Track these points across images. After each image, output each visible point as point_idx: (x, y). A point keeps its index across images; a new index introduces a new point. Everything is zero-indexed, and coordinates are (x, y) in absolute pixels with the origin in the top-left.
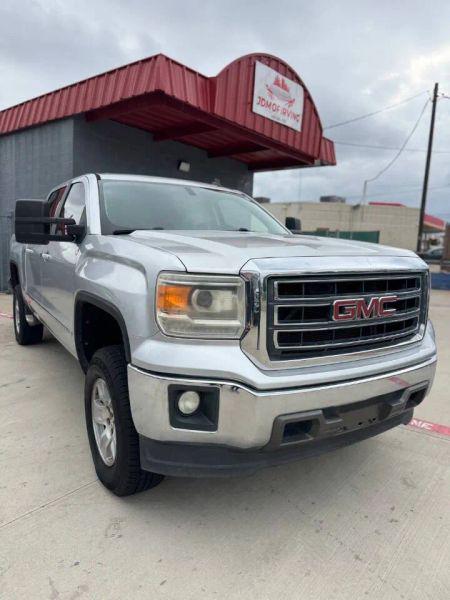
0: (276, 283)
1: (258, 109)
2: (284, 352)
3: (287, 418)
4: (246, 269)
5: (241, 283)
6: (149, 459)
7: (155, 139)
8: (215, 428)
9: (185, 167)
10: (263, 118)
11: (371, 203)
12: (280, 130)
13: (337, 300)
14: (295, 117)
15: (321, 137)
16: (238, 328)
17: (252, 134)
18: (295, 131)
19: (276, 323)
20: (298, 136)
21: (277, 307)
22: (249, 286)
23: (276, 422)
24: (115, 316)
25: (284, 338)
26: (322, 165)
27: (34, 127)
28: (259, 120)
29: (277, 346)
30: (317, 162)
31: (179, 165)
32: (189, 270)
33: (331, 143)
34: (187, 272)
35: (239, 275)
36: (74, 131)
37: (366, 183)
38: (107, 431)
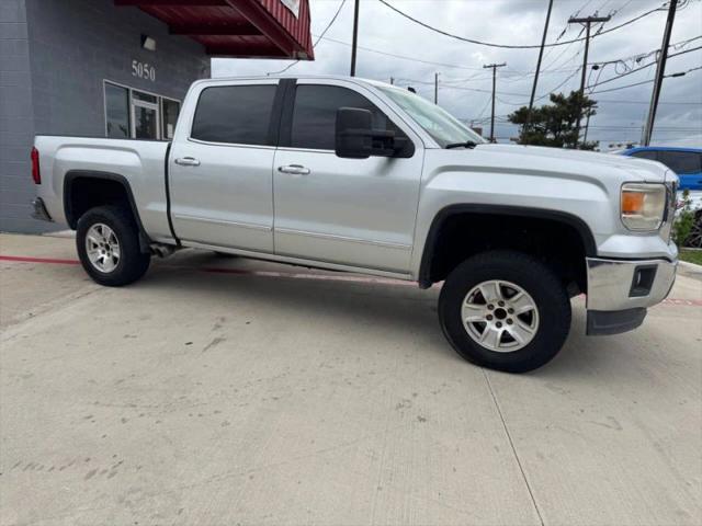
8: (649, 293)
9: (150, 44)
18: (295, 18)
20: (297, 24)
31: (144, 41)
35: (664, 183)
38: (490, 326)
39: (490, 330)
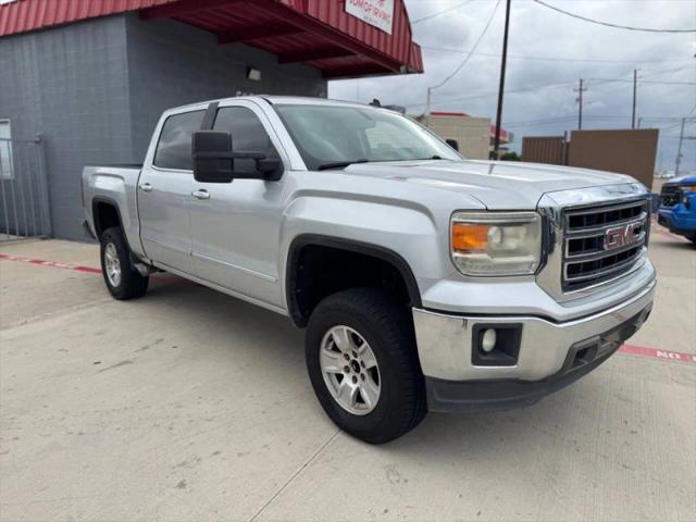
0: (567, 216)
1: (350, 8)
2: (572, 283)
3: (579, 345)
4: (542, 204)
5: (537, 217)
6: (439, 399)
7: (221, 41)
8: (514, 362)
9: (255, 75)
10: (356, 18)
11: (433, 114)
12: (372, 32)
13: (609, 229)
14: (385, 17)
15: (410, 41)
16: (531, 264)
17: (344, 37)
18: (386, 34)
19: (567, 256)
20: (389, 40)
21: (567, 239)
22: (545, 221)
23: (571, 349)
24: (388, 260)
25: (573, 270)
26: (408, 72)
27: (66, 25)
28: (351, 21)
29: (566, 279)
30: (403, 68)
31: (248, 73)
32: (490, 208)
33: (418, 47)
34: (487, 210)
35: (536, 210)
36: (127, 32)
37: (429, 90)
38: (347, 380)
39: (346, 384)
